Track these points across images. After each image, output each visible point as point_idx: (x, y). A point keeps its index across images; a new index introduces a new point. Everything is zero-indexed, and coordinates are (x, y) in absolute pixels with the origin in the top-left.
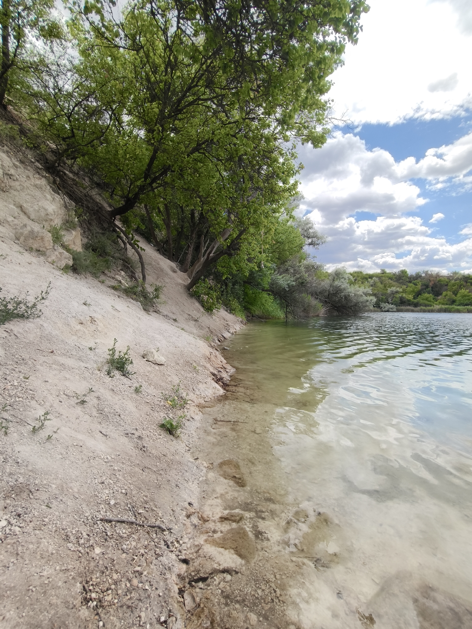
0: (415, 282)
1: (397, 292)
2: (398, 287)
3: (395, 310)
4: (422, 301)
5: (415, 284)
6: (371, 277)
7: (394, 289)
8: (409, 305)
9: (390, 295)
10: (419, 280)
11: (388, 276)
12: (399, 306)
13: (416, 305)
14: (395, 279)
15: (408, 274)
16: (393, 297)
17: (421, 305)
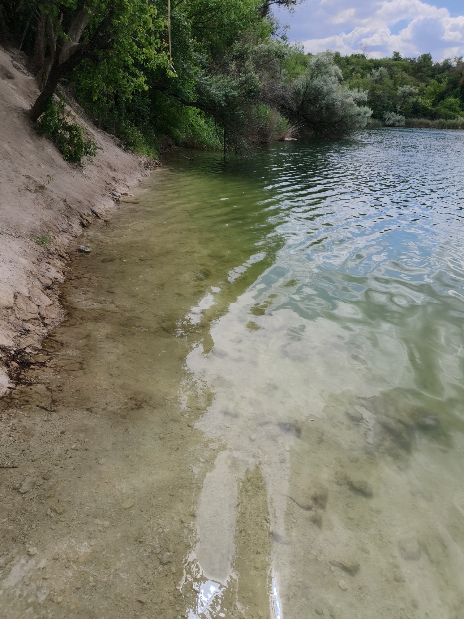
0: (440, 76)
1: (411, 94)
2: (414, 85)
3: (403, 123)
4: (443, 111)
5: (440, 81)
6: (377, 64)
7: (407, 88)
8: (424, 116)
9: (401, 98)
10: (447, 73)
11: (402, 66)
12: (410, 117)
13: (433, 116)
14: (412, 71)
15: (431, 62)
16: (404, 103)
17: (440, 116)
